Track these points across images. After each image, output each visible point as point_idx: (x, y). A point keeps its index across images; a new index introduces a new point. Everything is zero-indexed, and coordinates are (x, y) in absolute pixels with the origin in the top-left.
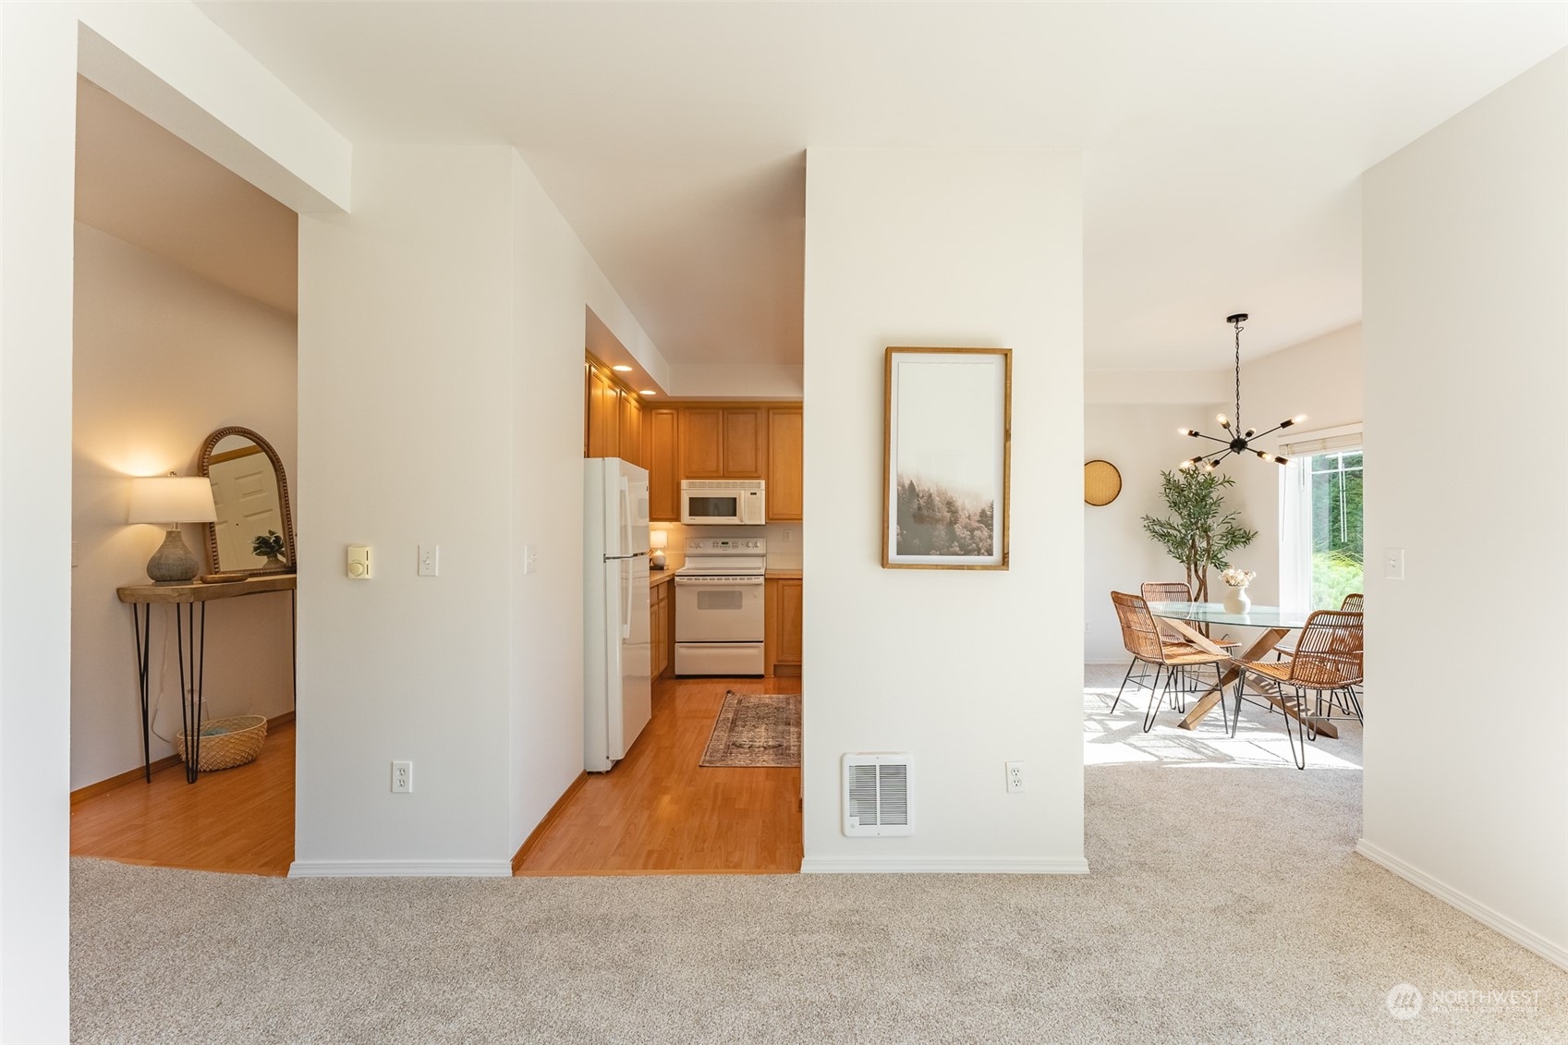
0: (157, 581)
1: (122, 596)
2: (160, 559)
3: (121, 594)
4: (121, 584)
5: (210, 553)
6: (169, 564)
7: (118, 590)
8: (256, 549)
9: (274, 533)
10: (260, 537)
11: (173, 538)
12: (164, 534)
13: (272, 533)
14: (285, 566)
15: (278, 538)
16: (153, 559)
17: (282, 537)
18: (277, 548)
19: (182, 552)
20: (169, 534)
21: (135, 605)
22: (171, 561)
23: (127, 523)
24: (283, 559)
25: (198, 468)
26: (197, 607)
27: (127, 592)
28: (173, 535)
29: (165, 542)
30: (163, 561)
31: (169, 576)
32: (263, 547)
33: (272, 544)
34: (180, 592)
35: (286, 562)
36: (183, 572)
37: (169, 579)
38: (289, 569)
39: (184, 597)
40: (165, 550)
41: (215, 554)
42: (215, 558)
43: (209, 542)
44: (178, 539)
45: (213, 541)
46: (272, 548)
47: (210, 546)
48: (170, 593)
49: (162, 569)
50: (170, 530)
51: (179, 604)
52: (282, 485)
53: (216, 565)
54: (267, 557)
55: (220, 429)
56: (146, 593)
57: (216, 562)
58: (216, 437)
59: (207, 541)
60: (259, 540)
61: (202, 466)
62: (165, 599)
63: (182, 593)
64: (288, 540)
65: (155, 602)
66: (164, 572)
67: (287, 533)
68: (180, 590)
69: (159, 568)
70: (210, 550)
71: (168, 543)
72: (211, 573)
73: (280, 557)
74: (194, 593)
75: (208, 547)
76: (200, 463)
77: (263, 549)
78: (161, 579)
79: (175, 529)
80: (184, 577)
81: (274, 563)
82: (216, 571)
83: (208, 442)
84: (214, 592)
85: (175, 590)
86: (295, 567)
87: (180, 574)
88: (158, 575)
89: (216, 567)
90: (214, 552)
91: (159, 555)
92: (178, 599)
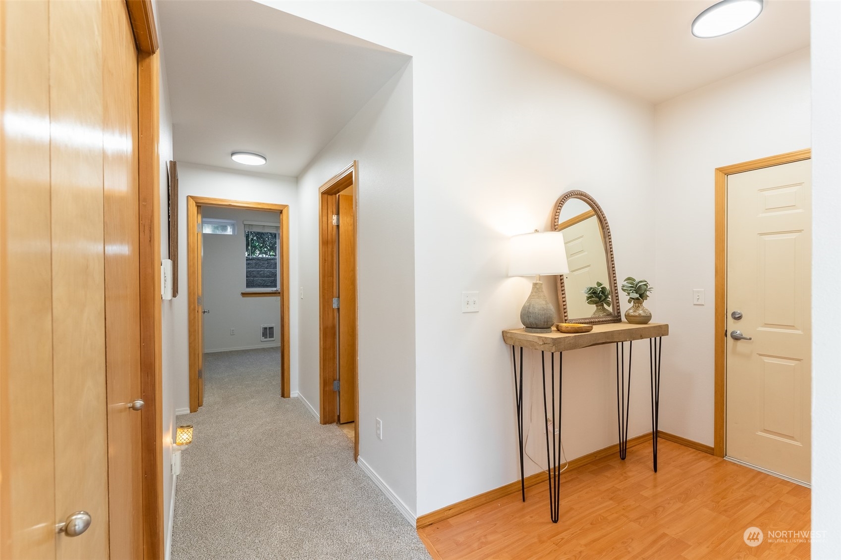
0: (527, 327)
1: (505, 338)
2: (529, 308)
3: (505, 336)
4: (505, 328)
5: (561, 302)
6: (535, 313)
7: (503, 332)
8: (588, 298)
9: (601, 285)
10: (591, 288)
11: (538, 289)
12: (531, 286)
13: (599, 284)
14: (610, 314)
15: (604, 288)
16: (524, 308)
17: (608, 287)
18: (604, 297)
19: (544, 302)
20: (535, 285)
21: (513, 346)
22: (536, 310)
23: (507, 276)
24: (610, 309)
26: (557, 356)
27: (509, 335)
28: (537, 287)
29: (532, 292)
30: (531, 310)
31: (536, 324)
32: (593, 297)
33: (600, 294)
34: (543, 341)
35: (612, 311)
36: (544, 322)
37: (535, 326)
38: (616, 318)
39: (547, 346)
40: (532, 300)
41: (564, 303)
42: (565, 307)
43: (560, 293)
44: (540, 290)
45: (563, 292)
46: (600, 298)
47: (560, 297)
48: (536, 340)
49: (530, 317)
50: (535, 282)
51: (543, 352)
52: (608, 240)
53: (566, 314)
54: (597, 306)
55: (565, 194)
56: (520, 337)
57: (565, 311)
58: (563, 200)
59: (559, 292)
60: (590, 290)
61: (554, 224)
62: (532, 344)
63: (545, 342)
64: (613, 290)
65: (526, 347)
66: (532, 320)
67: (613, 284)
68: (543, 339)
69: (528, 317)
70: (561, 300)
71: (534, 294)
72: (563, 323)
73: (605, 306)
74: (553, 343)
75: (559, 297)
76: (553, 223)
77: (593, 299)
78: (530, 326)
79: (538, 282)
80: (545, 326)
81: (601, 311)
82: (566, 320)
83: (558, 204)
84: (569, 342)
85: (539, 337)
86: (620, 316)
87: (542, 323)
88: (528, 322)
89: (565, 316)
90: (564, 302)
91: (528, 304)
92: (542, 346)
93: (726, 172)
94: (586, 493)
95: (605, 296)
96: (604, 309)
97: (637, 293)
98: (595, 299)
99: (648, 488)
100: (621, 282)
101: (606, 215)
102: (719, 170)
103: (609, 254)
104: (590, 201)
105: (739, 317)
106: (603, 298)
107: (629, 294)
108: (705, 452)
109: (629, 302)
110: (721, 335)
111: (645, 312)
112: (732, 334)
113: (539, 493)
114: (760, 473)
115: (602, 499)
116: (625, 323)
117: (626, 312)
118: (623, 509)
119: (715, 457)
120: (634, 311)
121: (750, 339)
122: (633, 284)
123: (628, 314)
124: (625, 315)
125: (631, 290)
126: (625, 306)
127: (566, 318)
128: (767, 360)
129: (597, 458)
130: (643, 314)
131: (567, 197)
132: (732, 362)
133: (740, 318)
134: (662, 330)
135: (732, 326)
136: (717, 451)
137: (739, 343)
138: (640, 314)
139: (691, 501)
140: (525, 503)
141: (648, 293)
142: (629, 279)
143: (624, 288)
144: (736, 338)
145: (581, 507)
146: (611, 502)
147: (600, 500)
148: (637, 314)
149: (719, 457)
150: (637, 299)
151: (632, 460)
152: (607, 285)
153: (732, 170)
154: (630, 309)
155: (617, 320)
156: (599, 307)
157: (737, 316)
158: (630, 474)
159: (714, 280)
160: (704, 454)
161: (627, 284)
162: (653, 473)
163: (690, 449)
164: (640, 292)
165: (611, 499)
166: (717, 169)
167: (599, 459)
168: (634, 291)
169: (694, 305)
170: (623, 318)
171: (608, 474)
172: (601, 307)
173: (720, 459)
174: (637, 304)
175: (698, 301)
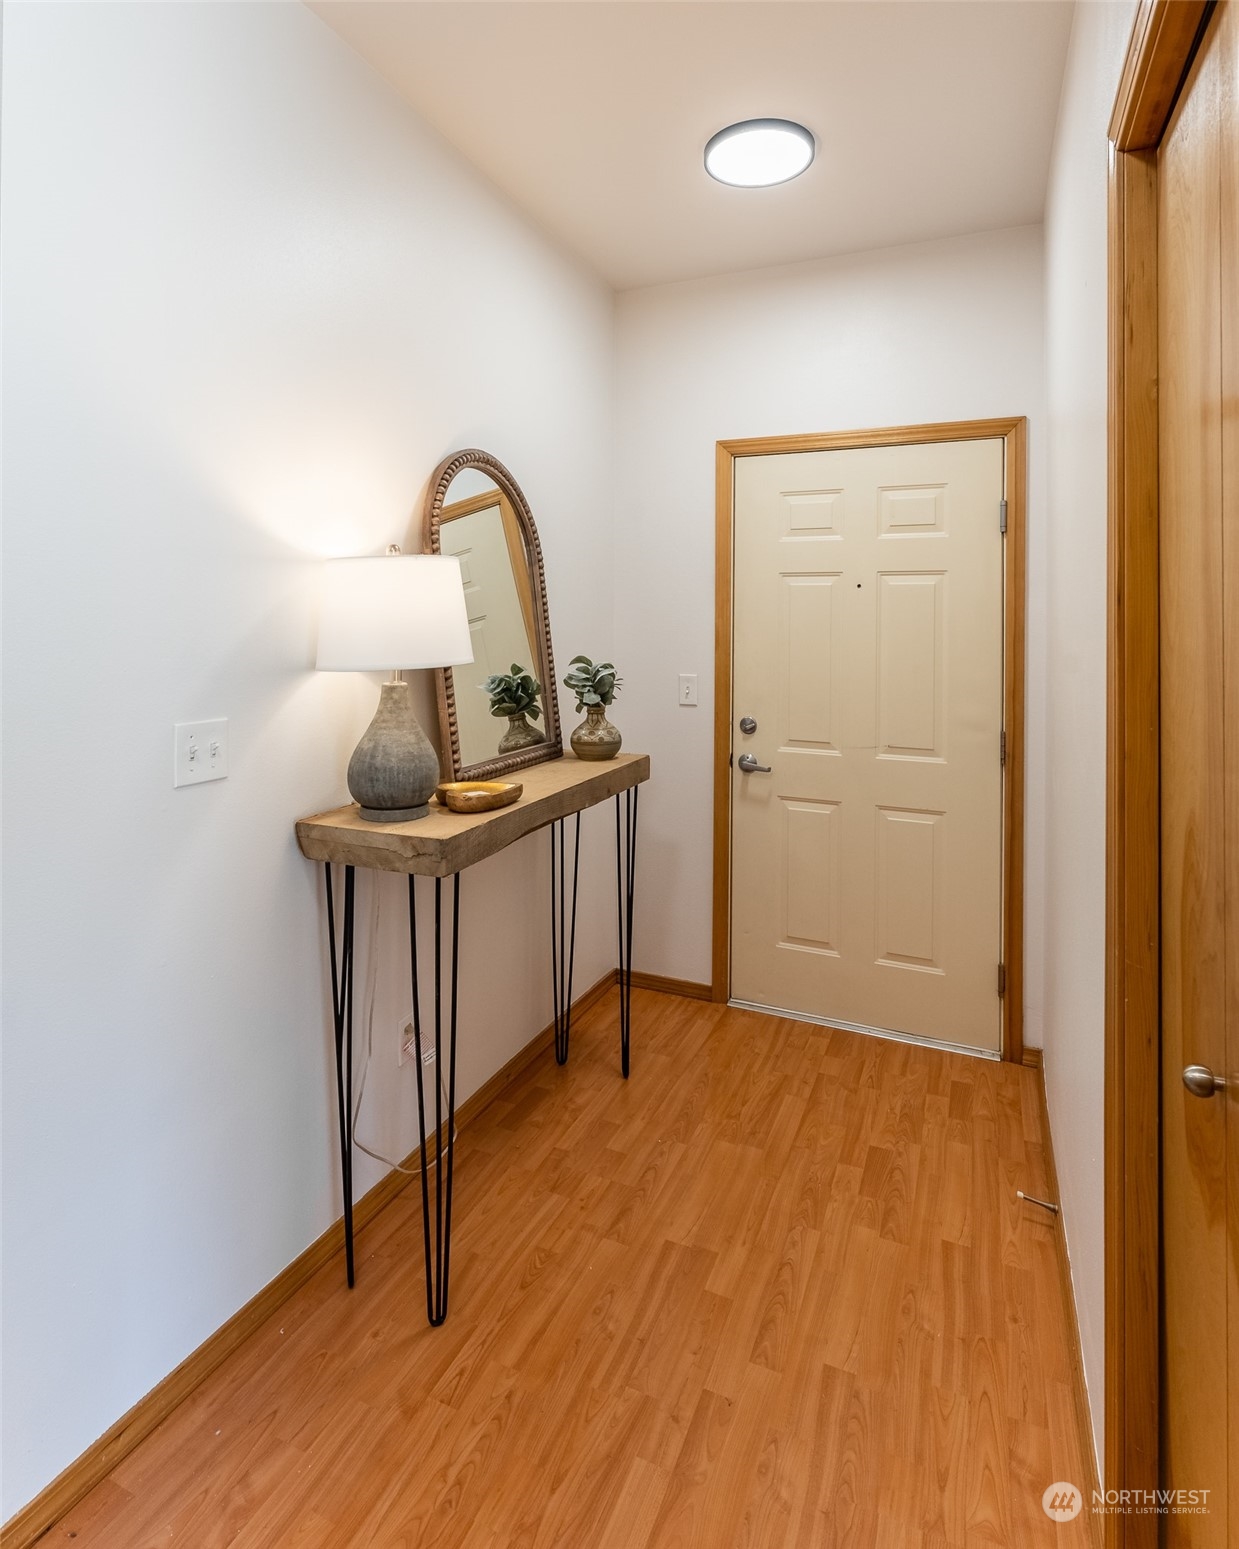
0: (367, 808)
1: (305, 842)
2: (373, 757)
3: (304, 836)
4: (300, 810)
5: (446, 727)
6: (391, 768)
7: (298, 826)
8: (494, 703)
9: (520, 671)
10: (501, 680)
11: (396, 702)
12: (378, 694)
13: (516, 669)
14: (539, 740)
15: (526, 679)
16: (359, 753)
17: (534, 677)
18: (526, 700)
19: (412, 738)
20: (389, 691)
21: (328, 865)
22: (392, 762)
23: (312, 666)
25: (423, 535)
27: (314, 834)
28: (395, 696)
29: (380, 712)
30: (379, 761)
31: (392, 797)
32: (504, 701)
33: (519, 693)
34: (414, 847)
35: (544, 733)
36: (414, 791)
37: (389, 805)
38: (553, 749)
39: (425, 860)
40: (380, 732)
41: (453, 729)
42: (454, 738)
43: (443, 703)
44: (402, 705)
45: (450, 701)
46: (517, 700)
47: (444, 713)
48: (396, 846)
49: (377, 780)
50: (387, 684)
51: (411, 877)
52: (537, 571)
53: (456, 757)
54: (511, 720)
55: (450, 457)
56: (347, 839)
57: (455, 747)
58: (449, 471)
59: (440, 700)
60: (499, 685)
61: (430, 530)
62: (383, 859)
63: (419, 846)
64: (548, 686)
65: (365, 865)
66: (381, 788)
67: (546, 671)
68: (415, 842)
69: (372, 780)
70: (445, 720)
71: (387, 716)
72: (451, 782)
73: (529, 719)
74: (442, 852)
75: (441, 714)
76: (428, 526)
77: (505, 705)
78: (375, 805)
79: (396, 683)
80: (416, 802)
81: (521, 733)
82: (456, 771)
83: (438, 481)
84: (476, 842)
85: (404, 839)
86: (560, 742)
87: (409, 794)
88: (371, 794)
89: (455, 762)
90: (452, 725)
91: (371, 745)
92: (410, 863)
93: (733, 450)
94: (499, 1194)
95: (528, 695)
96: (527, 726)
97: (595, 692)
98: (508, 705)
99: (619, 1126)
100: (563, 669)
101: (534, 513)
102: (723, 445)
103: (540, 604)
104: (503, 478)
105: (751, 729)
106: (524, 702)
107: (581, 694)
108: (699, 999)
109: (579, 709)
110: (724, 761)
111: (610, 733)
112: (742, 759)
113: (390, 1237)
114: (783, 1020)
115: (534, 1196)
116: (570, 758)
117: (574, 733)
118: (582, 1208)
119: (715, 1005)
120: (591, 733)
121: (769, 770)
122: (585, 671)
123: (579, 738)
124: (572, 742)
125: (585, 686)
126: (571, 719)
127: (457, 766)
128: (793, 807)
129: (512, 1078)
130: (607, 739)
131: (457, 464)
132: (740, 813)
133: (753, 730)
134: (640, 770)
135: (742, 746)
136: (716, 993)
137: (753, 778)
138: (601, 739)
139: (697, 1133)
140: (356, 1292)
141: (615, 693)
142: (579, 660)
143: (573, 682)
144: (748, 769)
145: (493, 1244)
146: (555, 1197)
147: (531, 1200)
148: (594, 738)
149: (719, 1003)
150: (597, 705)
151: (579, 1060)
152: (531, 671)
153: (745, 448)
154: (580, 727)
155: (555, 753)
156: (517, 723)
157: (748, 727)
158: (580, 1100)
159: (714, 655)
160: (696, 1004)
161: (577, 673)
162: (620, 1081)
163: (673, 997)
164: (599, 688)
165: (553, 1189)
166: (720, 443)
167: (515, 1079)
168: (591, 689)
169: (681, 705)
170: (567, 747)
171: (538, 1116)
172: (521, 722)
173: (721, 1007)
174: (595, 717)
175: (686, 698)
